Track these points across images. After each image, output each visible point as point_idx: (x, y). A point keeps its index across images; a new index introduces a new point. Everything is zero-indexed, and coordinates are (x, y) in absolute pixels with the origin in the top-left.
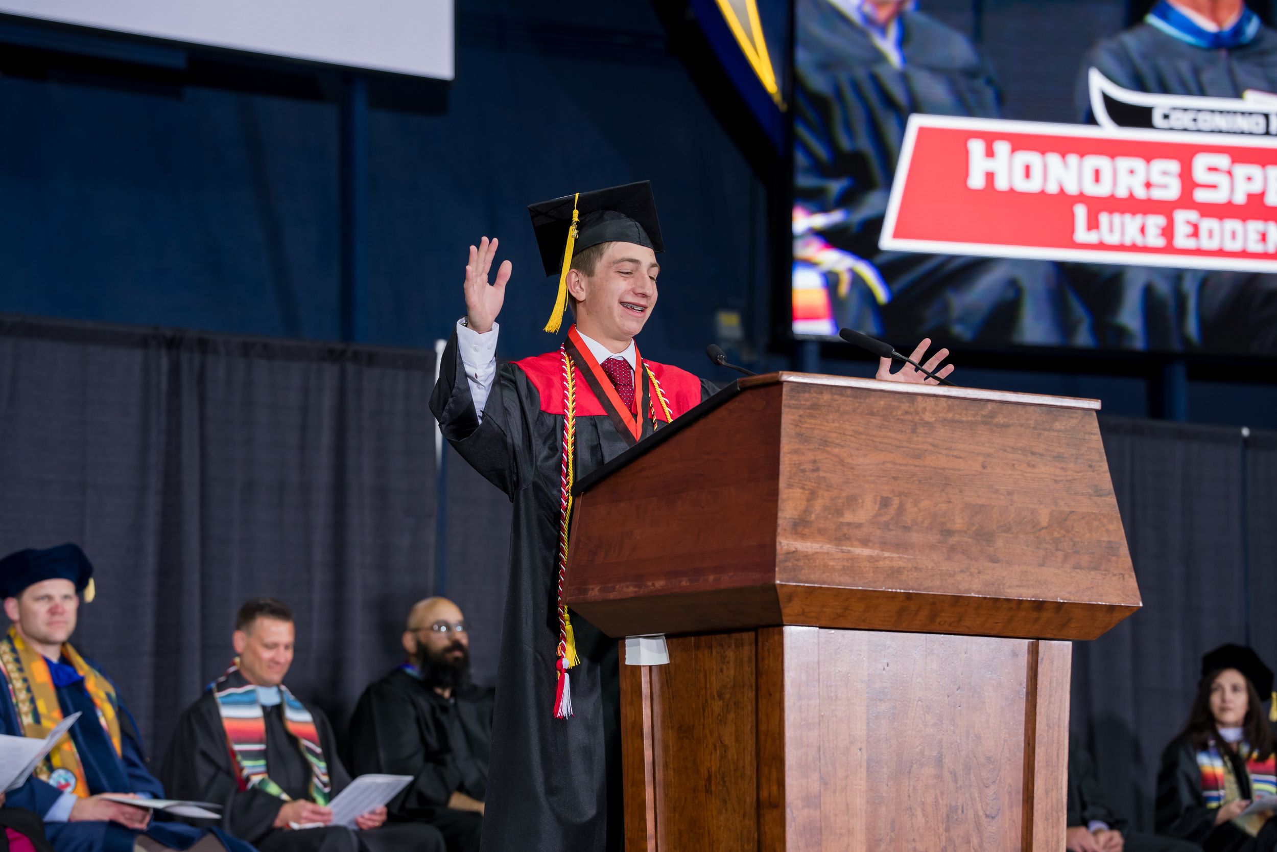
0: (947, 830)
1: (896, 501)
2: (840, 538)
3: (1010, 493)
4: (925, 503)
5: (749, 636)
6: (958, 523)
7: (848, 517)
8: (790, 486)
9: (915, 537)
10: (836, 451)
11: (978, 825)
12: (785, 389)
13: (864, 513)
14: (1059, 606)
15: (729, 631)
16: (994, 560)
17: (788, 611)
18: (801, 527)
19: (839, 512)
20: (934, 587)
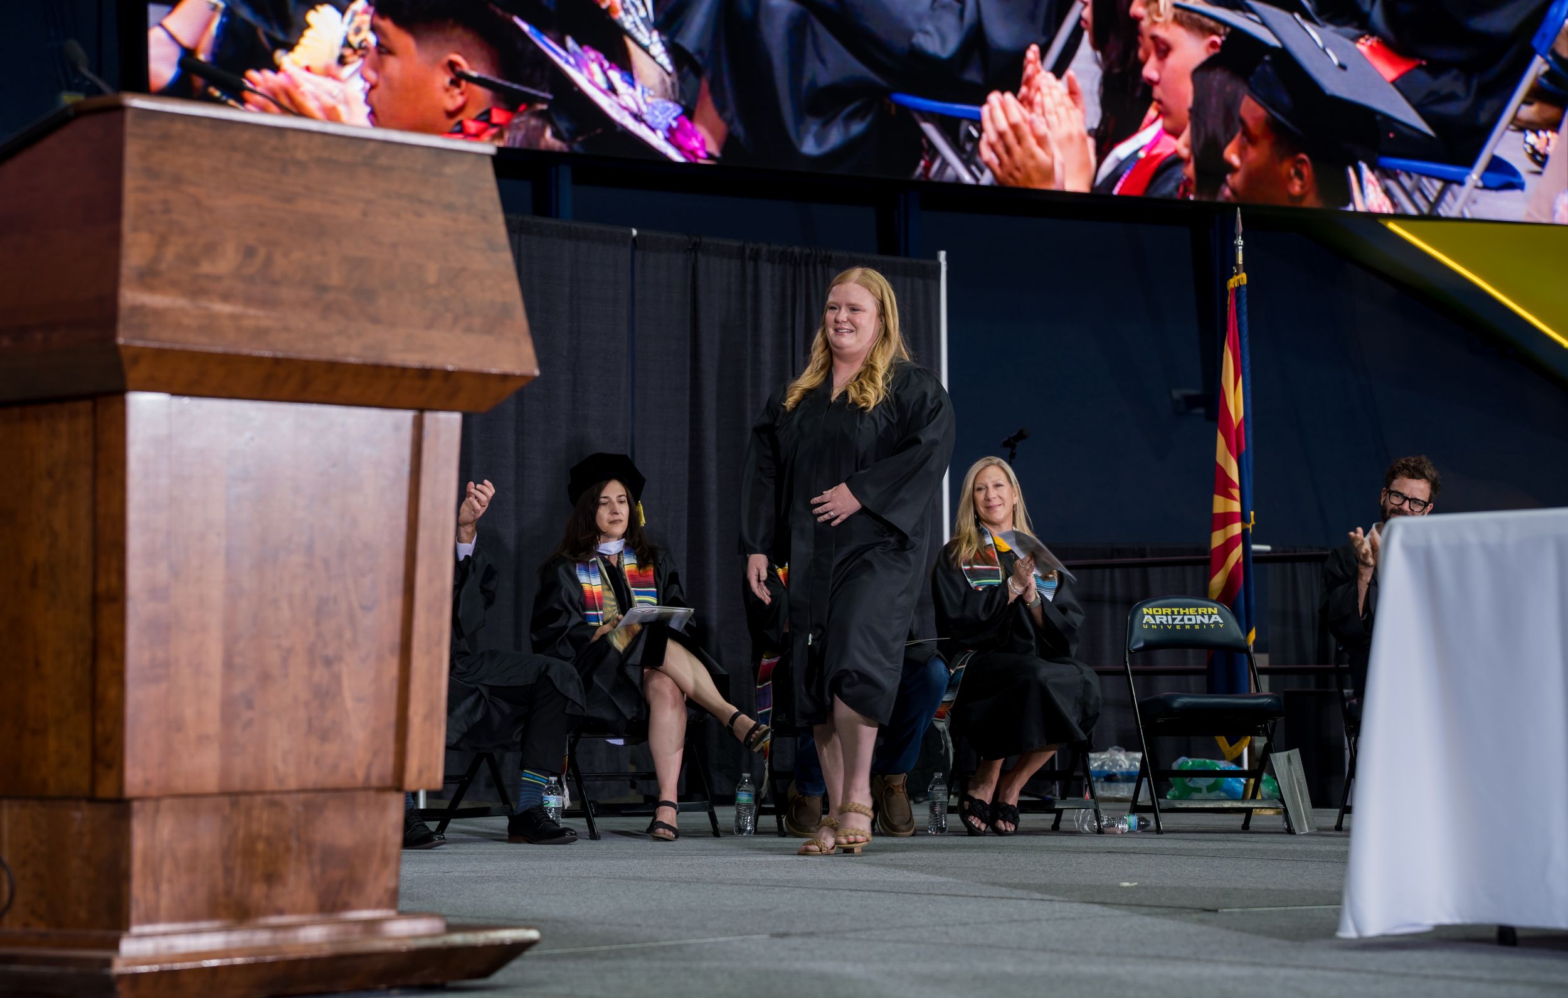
0: (317, 624)
1: (262, 252)
2: (197, 289)
3: (394, 246)
4: (297, 255)
5: (85, 406)
6: (335, 278)
7: (206, 268)
8: (135, 229)
9: (285, 293)
10: (191, 190)
11: (352, 620)
12: (129, 116)
13: (225, 263)
14: (447, 375)
15: (61, 400)
16: (375, 320)
17: (132, 375)
18: (148, 277)
19: (195, 262)
20: (308, 350)
